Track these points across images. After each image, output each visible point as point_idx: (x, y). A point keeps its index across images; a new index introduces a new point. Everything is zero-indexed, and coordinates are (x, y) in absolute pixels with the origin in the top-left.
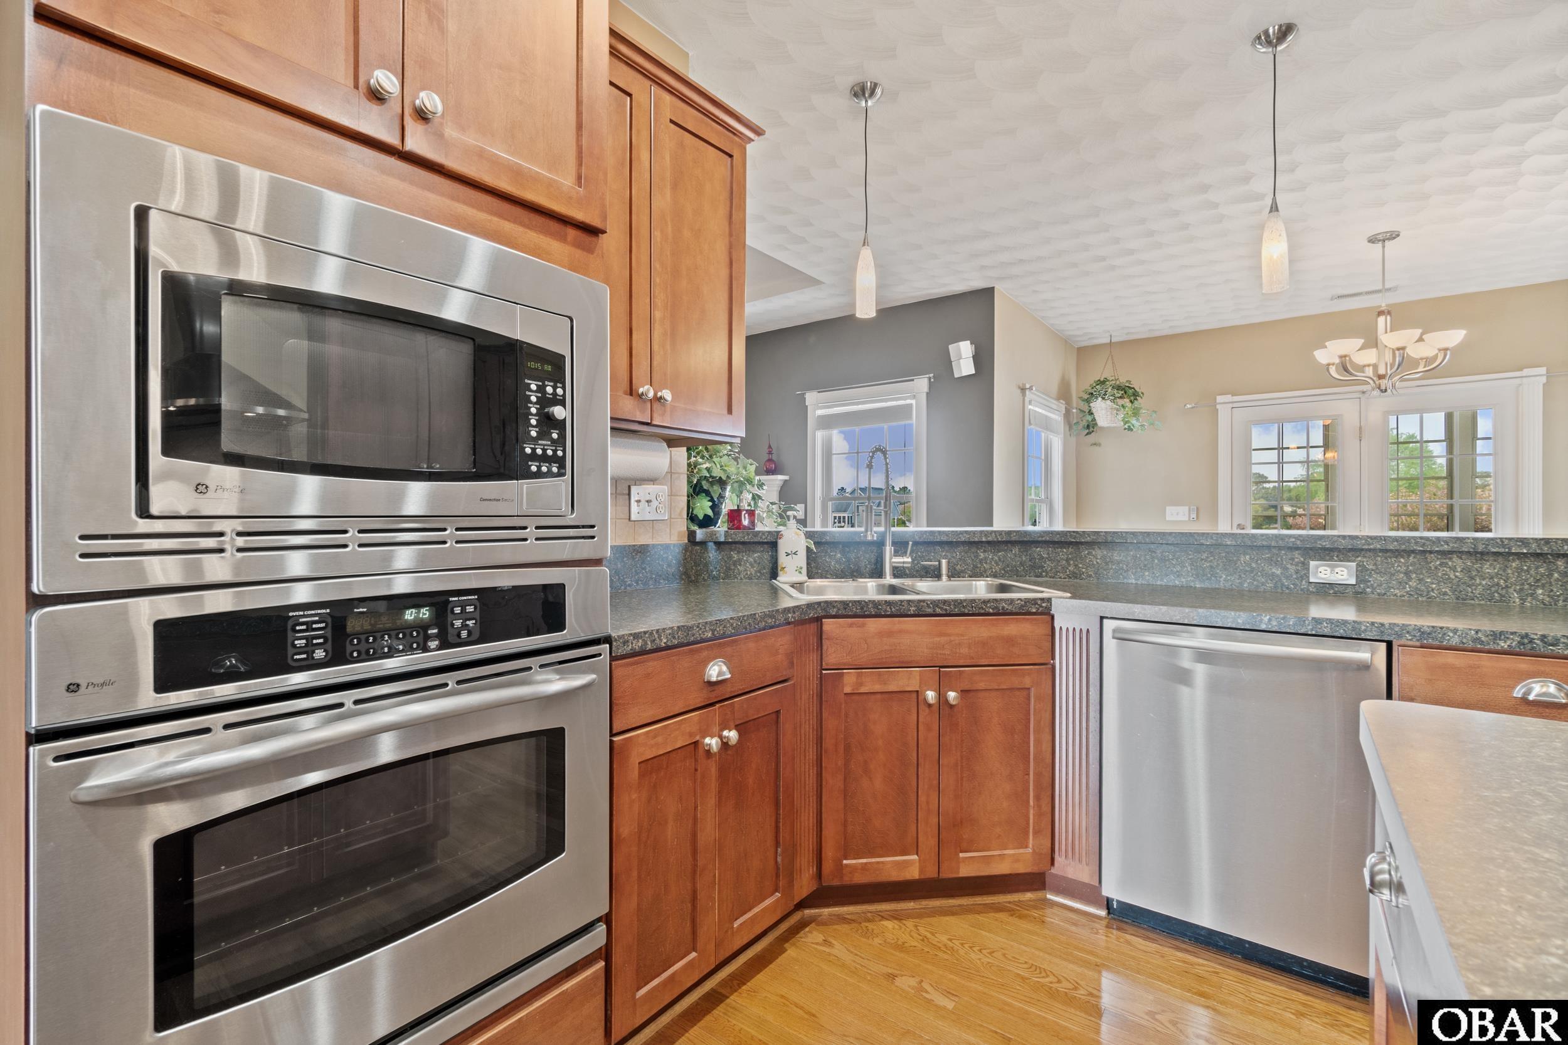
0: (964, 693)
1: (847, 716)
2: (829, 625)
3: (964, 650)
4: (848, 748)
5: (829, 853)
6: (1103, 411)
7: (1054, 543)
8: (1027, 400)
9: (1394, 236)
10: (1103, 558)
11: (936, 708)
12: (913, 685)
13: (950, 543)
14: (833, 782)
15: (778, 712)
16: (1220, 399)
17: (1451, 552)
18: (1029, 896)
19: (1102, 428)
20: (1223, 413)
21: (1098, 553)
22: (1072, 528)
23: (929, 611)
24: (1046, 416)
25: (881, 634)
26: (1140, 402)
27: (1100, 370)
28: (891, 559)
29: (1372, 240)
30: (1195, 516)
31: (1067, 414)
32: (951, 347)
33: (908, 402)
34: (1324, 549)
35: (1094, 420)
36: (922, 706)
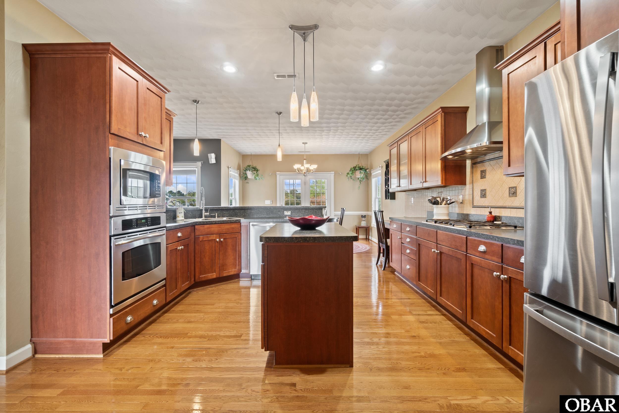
0: (224, 239)
1: (200, 246)
2: (196, 227)
3: (224, 231)
4: (201, 252)
5: (197, 274)
6: (249, 174)
7: (240, 209)
8: (229, 170)
9: (306, 143)
10: (250, 212)
11: (219, 242)
12: (214, 238)
13: (217, 210)
14: (198, 260)
15: (188, 244)
16: (277, 173)
17: (303, 209)
18: (237, 280)
19: (249, 179)
20: (278, 176)
21: (249, 211)
22: (242, 206)
23: (217, 223)
24: (234, 175)
25: (207, 228)
26: (259, 172)
27: (248, 163)
28: (204, 213)
29: (303, 143)
30: (272, 203)
31: (240, 174)
32: (209, 154)
33: (195, 169)
34: (286, 209)
35: (247, 176)
36: (216, 242)
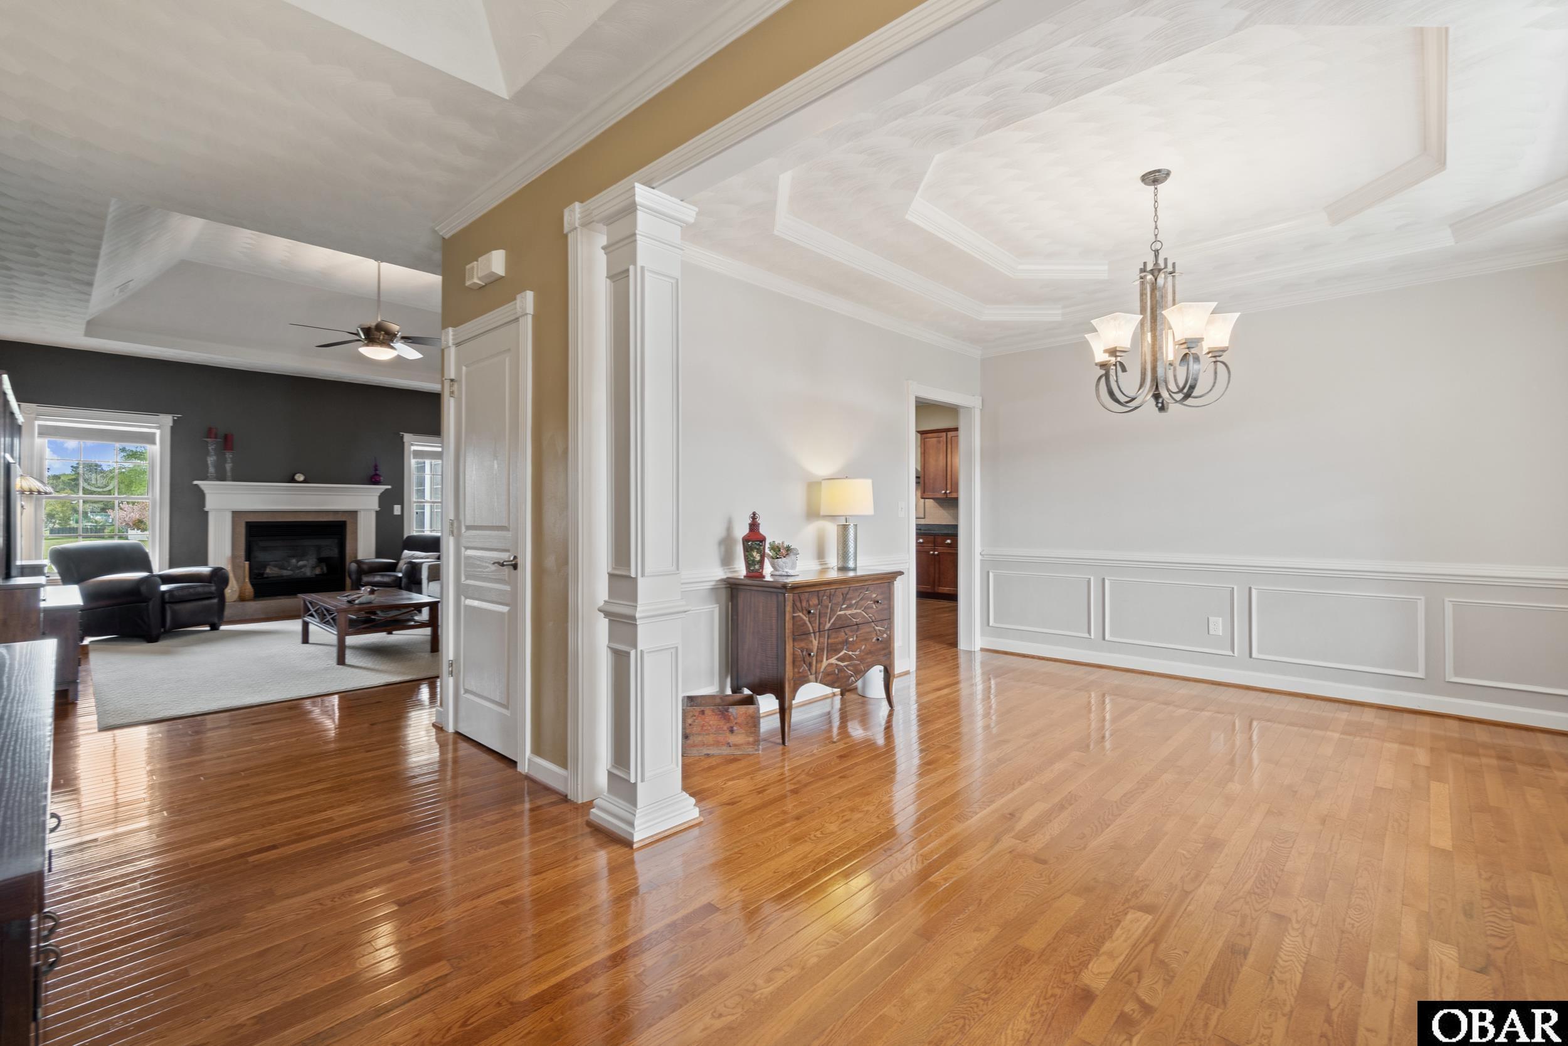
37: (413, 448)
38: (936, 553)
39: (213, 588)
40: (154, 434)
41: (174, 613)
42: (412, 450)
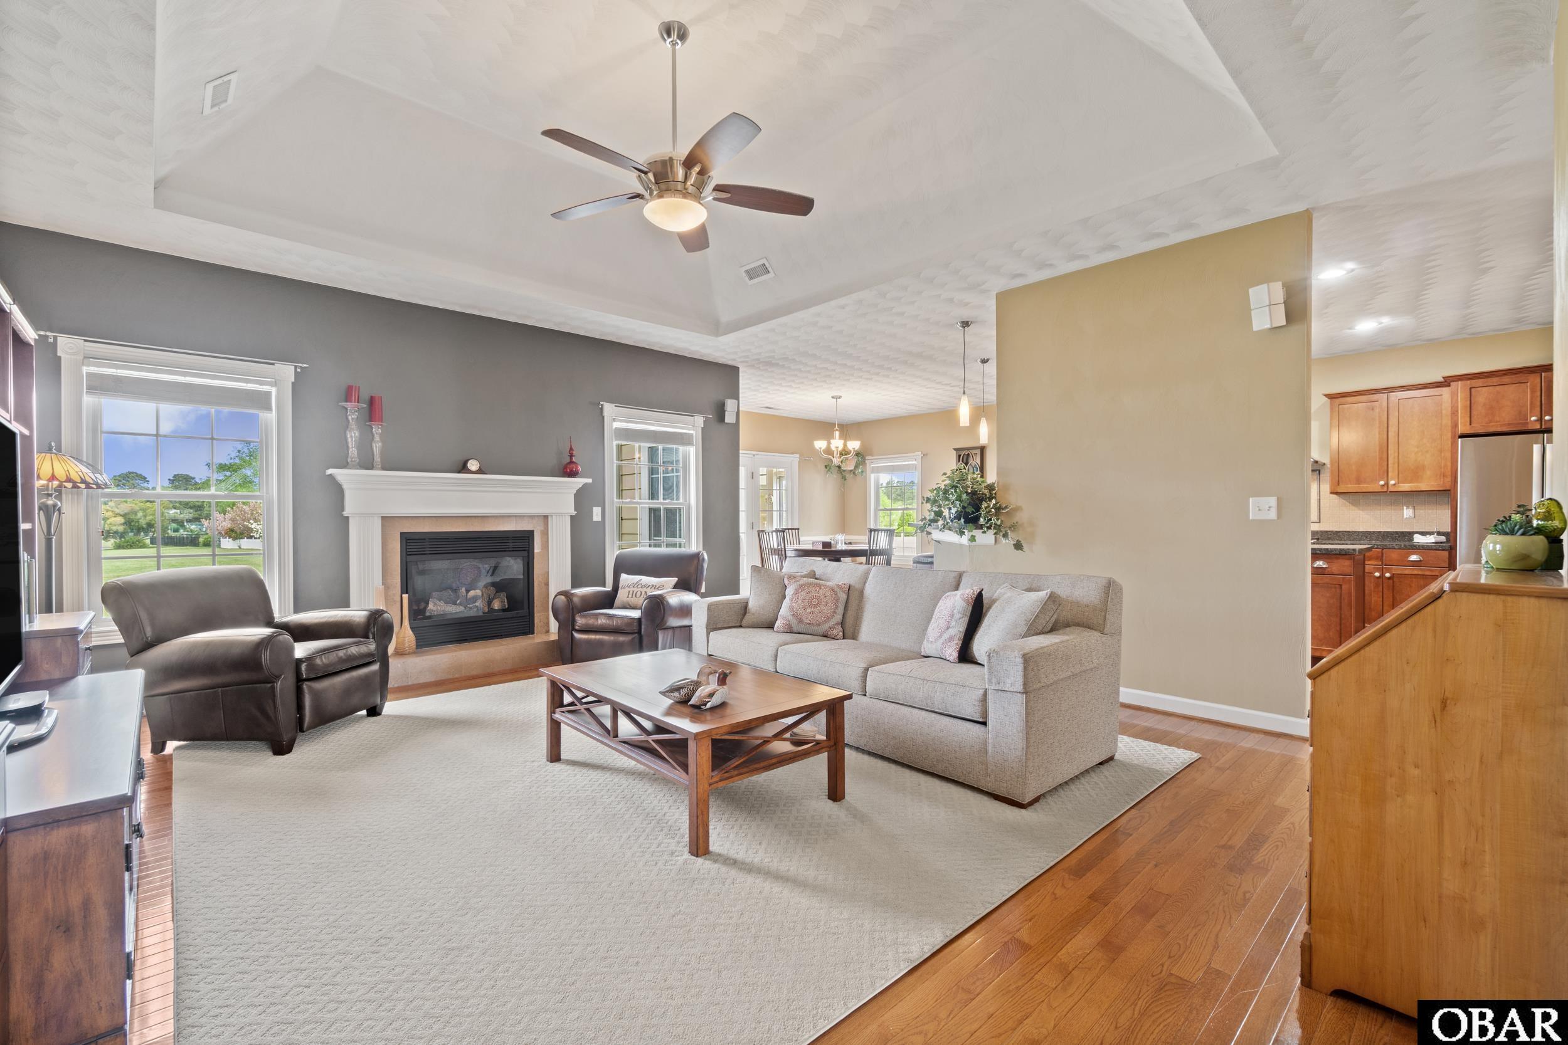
9: (839, 398)
29: (833, 397)
33: (691, 432)
37: (616, 425)
38: (1388, 575)
39: (373, 647)
40: (269, 394)
41: (316, 695)
42: (614, 427)
